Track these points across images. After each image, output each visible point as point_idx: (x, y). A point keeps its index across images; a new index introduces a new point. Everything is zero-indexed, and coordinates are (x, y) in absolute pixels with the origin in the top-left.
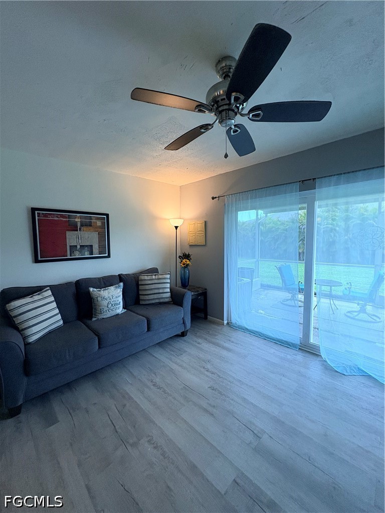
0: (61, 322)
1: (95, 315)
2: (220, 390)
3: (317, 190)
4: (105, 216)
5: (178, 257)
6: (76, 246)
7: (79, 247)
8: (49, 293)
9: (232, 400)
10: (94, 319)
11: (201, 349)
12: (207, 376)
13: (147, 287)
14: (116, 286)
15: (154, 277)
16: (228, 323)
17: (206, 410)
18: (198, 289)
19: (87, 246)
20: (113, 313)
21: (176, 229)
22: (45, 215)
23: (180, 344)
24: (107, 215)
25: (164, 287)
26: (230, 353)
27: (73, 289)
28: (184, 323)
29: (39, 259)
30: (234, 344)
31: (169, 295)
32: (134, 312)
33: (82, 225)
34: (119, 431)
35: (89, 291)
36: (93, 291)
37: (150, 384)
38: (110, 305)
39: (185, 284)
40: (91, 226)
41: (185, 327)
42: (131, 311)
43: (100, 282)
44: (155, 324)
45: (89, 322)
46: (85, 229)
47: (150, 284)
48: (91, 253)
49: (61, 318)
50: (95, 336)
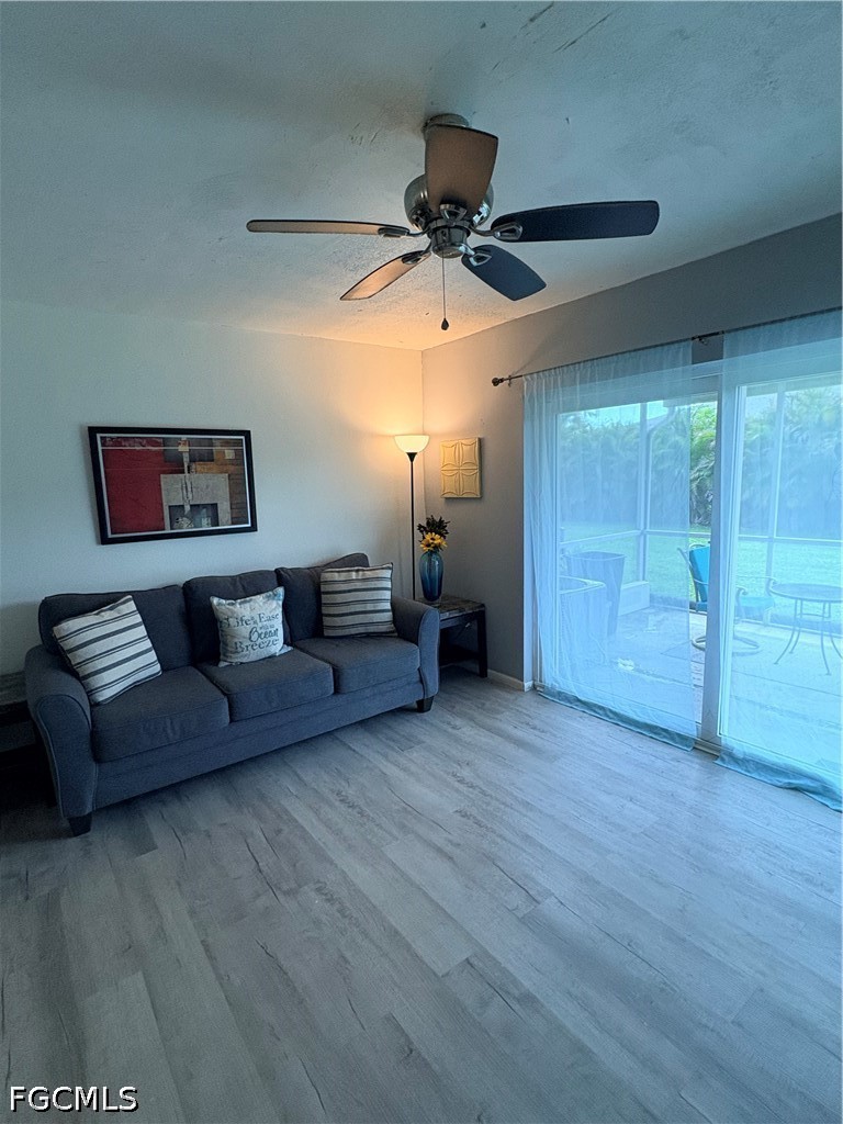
0: (157, 668)
1: (224, 655)
2: (479, 818)
3: (725, 362)
4: (243, 437)
5: (416, 528)
6: (183, 506)
7: (187, 508)
8: (132, 606)
9: (500, 836)
10: (222, 664)
11: (457, 740)
12: (457, 791)
13: (339, 598)
14: (268, 594)
15: (354, 575)
16: (534, 688)
17: (439, 850)
18: (463, 606)
19: (205, 506)
20: (264, 653)
21: (412, 460)
22: (117, 442)
23: (413, 726)
24: (247, 434)
25: (379, 598)
26: (521, 750)
27: (179, 601)
28: (421, 680)
29: (110, 536)
30: (537, 732)
31: (388, 616)
32: (307, 652)
33: (192, 460)
34: (265, 869)
35: (210, 605)
36: (219, 604)
37: (332, 798)
38: (256, 635)
39: (432, 591)
40: (213, 460)
41: (425, 690)
42: (302, 650)
43: (234, 584)
44: (351, 681)
45: (212, 669)
46: (199, 468)
47: (344, 592)
48: (216, 522)
49: (155, 658)
50: (222, 696)
